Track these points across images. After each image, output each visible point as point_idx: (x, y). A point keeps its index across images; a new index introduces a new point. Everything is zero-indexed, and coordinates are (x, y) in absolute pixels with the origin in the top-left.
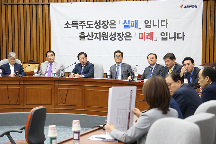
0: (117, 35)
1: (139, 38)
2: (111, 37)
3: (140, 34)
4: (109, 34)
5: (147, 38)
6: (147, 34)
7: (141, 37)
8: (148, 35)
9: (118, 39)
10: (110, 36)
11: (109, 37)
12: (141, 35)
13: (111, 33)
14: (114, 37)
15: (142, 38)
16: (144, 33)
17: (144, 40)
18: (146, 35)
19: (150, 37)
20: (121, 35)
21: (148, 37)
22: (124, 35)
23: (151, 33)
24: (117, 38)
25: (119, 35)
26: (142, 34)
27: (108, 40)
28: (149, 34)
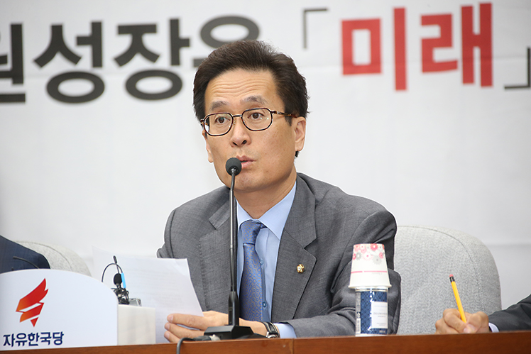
0: (115, 44)
1: (350, 67)
2: (59, 65)
3: (349, 27)
4: (35, 44)
5: (429, 65)
6: (427, 20)
7: (362, 54)
8: (434, 32)
9: (131, 86)
10: (42, 61)
11: (29, 67)
12: (361, 39)
13: (57, 31)
14: (85, 65)
15: (374, 66)
16: (400, 15)
17: (401, 83)
18: (416, 33)
19: (454, 52)
20: (158, 42)
21: (440, 55)
22: (186, 43)
23: (467, 12)
24: (114, 77)
25: (137, 48)
26: (373, 26)
27: (20, 98)
28: (443, 21)
